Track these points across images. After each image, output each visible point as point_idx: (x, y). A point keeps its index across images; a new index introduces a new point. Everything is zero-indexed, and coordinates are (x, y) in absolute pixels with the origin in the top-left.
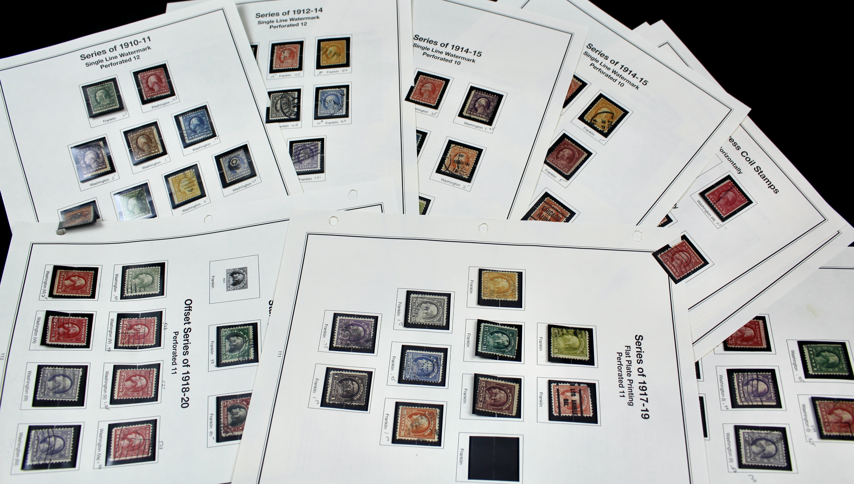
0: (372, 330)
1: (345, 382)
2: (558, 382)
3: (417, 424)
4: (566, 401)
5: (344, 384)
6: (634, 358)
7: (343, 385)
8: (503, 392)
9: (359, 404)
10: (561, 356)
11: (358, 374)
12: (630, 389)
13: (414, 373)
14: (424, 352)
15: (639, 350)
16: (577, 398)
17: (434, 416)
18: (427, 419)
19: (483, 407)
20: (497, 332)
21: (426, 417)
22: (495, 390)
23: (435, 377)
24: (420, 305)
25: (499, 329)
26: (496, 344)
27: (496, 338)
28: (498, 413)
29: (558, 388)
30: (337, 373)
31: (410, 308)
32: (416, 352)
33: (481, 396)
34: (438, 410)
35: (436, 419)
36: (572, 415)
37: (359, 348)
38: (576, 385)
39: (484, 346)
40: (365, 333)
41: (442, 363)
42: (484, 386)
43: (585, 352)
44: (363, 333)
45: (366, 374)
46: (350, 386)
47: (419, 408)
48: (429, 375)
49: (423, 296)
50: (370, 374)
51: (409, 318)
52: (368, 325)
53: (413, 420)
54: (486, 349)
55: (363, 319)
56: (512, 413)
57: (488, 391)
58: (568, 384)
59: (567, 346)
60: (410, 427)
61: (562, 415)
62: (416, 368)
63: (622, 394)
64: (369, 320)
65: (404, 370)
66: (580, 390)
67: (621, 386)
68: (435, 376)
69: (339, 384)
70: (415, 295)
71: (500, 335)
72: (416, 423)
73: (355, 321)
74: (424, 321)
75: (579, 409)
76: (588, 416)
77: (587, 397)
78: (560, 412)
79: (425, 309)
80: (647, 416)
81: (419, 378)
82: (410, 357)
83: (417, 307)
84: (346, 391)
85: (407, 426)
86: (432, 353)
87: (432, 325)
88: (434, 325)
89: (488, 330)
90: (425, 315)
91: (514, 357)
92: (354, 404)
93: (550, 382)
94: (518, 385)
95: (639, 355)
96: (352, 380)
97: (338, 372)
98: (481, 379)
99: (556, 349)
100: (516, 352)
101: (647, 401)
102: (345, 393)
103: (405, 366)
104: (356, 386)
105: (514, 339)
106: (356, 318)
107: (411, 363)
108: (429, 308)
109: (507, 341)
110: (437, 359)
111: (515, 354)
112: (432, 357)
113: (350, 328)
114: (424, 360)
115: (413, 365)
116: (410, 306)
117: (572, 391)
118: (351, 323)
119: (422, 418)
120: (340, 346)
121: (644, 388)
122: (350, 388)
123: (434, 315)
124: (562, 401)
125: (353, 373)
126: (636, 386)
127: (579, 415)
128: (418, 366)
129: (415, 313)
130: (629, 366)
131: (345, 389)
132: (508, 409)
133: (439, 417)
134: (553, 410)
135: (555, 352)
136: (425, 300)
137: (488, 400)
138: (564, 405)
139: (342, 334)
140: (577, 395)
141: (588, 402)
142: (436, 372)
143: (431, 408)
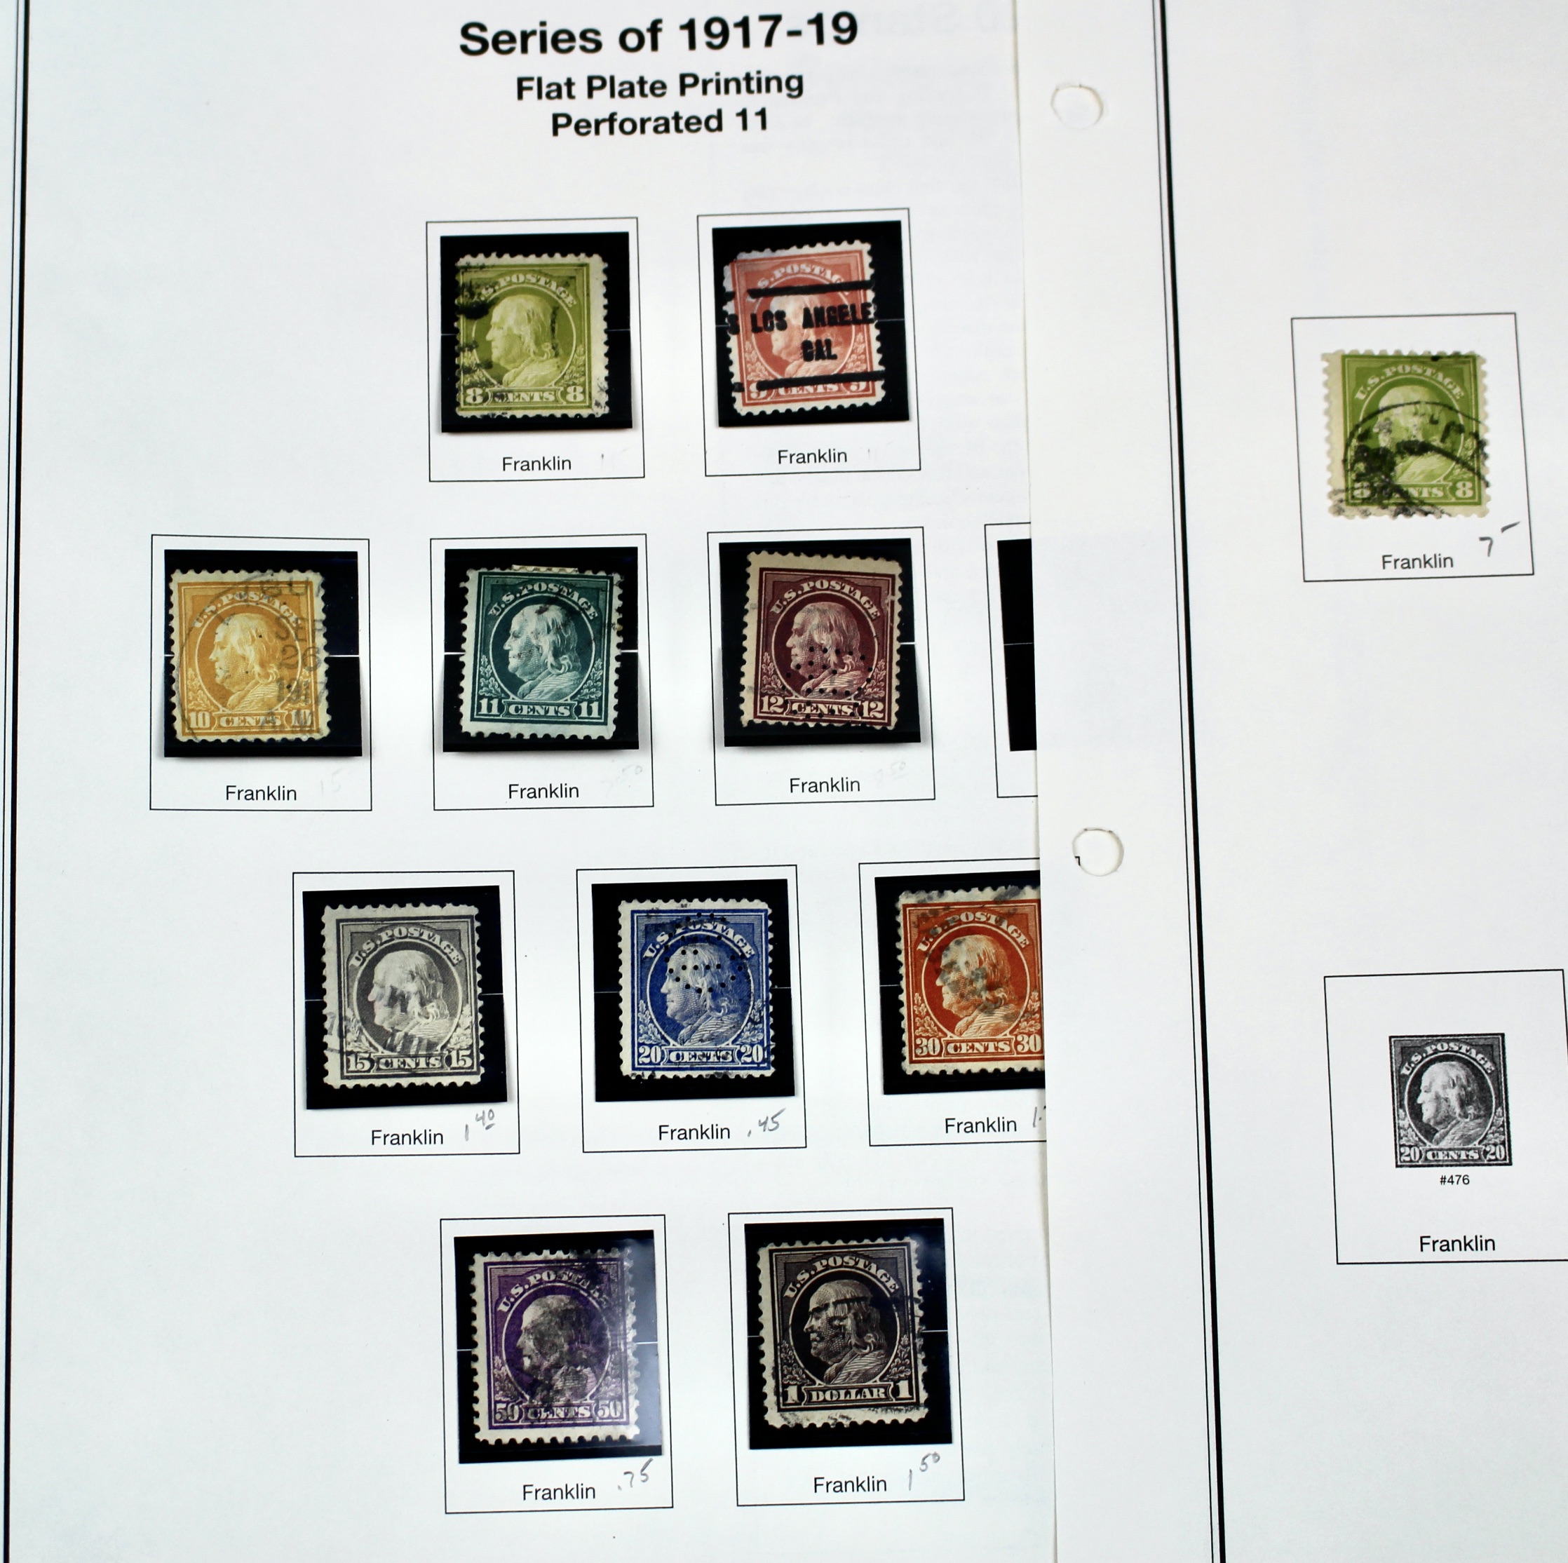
0: (533, 1257)
1: (817, 1347)
2: (726, 387)
3: (980, 984)
4: (810, 351)
5: (827, 1348)
6: (577, 65)
7: (833, 1355)
8: (799, 619)
9: (914, 1263)
10: (600, 371)
11: (765, 1292)
12: (723, 86)
13: (737, 1025)
14: (625, 994)
15: (534, 42)
16: (793, 307)
17: (935, 913)
18: (952, 944)
19: (882, 700)
20: (501, 658)
21: (944, 947)
22: (794, 652)
23: (747, 931)
24: (380, 1035)
25: (485, 652)
26: (565, 660)
27: (534, 660)
28: (897, 633)
29: (753, 387)
30: (777, 1393)
31: (405, 1082)
32: (626, 1031)
33: (832, 712)
34: (905, 899)
35: (947, 905)
36: (872, 326)
37: (633, 1305)
38: (730, 308)
39: (584, 713)
40: (552, 1291)
41: (672, 905)
42: (781, 701)
43: (565, 273)
44: (552, 1301)
45: (763, 1253)
46: (830, 1320)
47: (903, 984)
48: (737, 960)
49: (331, 1024)
50: (757, 1236)
51: (460, 1081)
52: (506, 1284)
53: (964, 1003)
54: (595, 706)
55: (479, 1310)
56: (893, 577)
57: (804, 680)
58: (733, 343)
59: (547, 347)
60: (1000, 1013)
61: (878, 368)
62: (712, 1022)
63: (754, 121)
64: (478, 1281)
65: (725, 1076)
66: (755, 293)
67: (713, 123)
68: (738, 928)
69: (830, 1371)
70: (333, 1065)
71: (513, 646)
72: (974, 992)
73: (493, 1350)
74: (467, 1009)
75: (844, 298)
76: (868, 260)
77: (784, 264)
78: (869, 376)
79: (404, 1009)
80: (844, 23)
81: (759, 1003)
82: (655, 1054)
83: (392, 1049)
84: (860, 1334)
85: (998, 1030)
86: (625, 957)
87: (480, 970)
88: (480, 957)
89: (495, 702)
90: (431, 1008)
91: (617, 578)
92: (917, 1286)
93: (728, 417)
94: (752, 557)
95: (559, 41)
96: (803, 1313)
97: (769, 1388)
98: (747, 716)
99: (564, 394)
100: (589, 573)
101: (777, 19)
102: (870, 1338)
103: (704, 1073)
104: (828, 1292)
105: (524, 584)
106: (475, 1345)
107: (687, 1045)
108: (394, 990)
109: (540, 612)
110: (651, 931)
111: (602, 574)
112: (648, 954)
113: (535, 1368)
114: (663, 990)
115: (696, 1036)
116: (391, 1083)
117: (760, 324)
118: (506, 1370)
119: (951, 965)
120: (634, 1403)
121: (716, 28)
122: (841, 1319)
123: (429, 966)
124: (813, 368)
125: (766, 1319)
126: (705, 62)
127: (870, 295)
128: (699, 1013)
129: (429, 1056)
130: (617, 89)
131: (853, 1341)
132: (876, 595)
133: (935, 893)
134: (859, 402)
135: (580, 398)
136: (352, 1013)
137: (846, 678)
138: (835, 357)
139: (568, 1405)
140: (776, 304)
141: (809, 259)
142: (719, 928)
143: (901, 932)
